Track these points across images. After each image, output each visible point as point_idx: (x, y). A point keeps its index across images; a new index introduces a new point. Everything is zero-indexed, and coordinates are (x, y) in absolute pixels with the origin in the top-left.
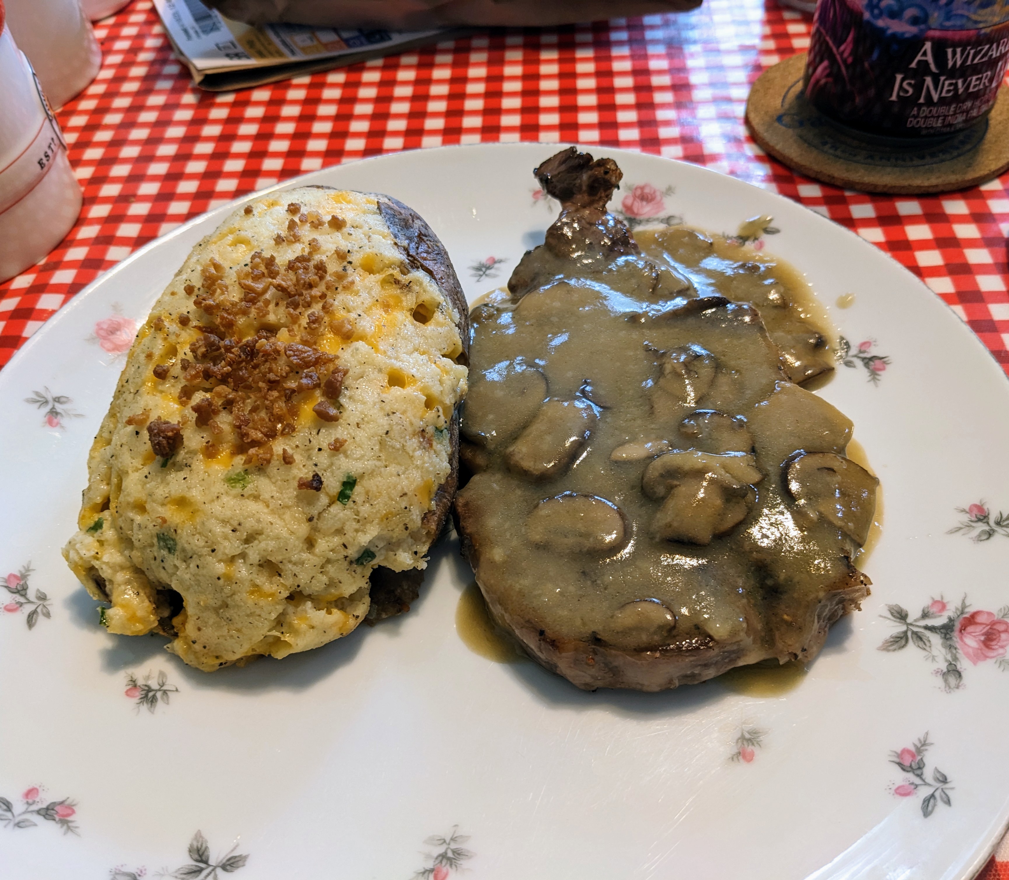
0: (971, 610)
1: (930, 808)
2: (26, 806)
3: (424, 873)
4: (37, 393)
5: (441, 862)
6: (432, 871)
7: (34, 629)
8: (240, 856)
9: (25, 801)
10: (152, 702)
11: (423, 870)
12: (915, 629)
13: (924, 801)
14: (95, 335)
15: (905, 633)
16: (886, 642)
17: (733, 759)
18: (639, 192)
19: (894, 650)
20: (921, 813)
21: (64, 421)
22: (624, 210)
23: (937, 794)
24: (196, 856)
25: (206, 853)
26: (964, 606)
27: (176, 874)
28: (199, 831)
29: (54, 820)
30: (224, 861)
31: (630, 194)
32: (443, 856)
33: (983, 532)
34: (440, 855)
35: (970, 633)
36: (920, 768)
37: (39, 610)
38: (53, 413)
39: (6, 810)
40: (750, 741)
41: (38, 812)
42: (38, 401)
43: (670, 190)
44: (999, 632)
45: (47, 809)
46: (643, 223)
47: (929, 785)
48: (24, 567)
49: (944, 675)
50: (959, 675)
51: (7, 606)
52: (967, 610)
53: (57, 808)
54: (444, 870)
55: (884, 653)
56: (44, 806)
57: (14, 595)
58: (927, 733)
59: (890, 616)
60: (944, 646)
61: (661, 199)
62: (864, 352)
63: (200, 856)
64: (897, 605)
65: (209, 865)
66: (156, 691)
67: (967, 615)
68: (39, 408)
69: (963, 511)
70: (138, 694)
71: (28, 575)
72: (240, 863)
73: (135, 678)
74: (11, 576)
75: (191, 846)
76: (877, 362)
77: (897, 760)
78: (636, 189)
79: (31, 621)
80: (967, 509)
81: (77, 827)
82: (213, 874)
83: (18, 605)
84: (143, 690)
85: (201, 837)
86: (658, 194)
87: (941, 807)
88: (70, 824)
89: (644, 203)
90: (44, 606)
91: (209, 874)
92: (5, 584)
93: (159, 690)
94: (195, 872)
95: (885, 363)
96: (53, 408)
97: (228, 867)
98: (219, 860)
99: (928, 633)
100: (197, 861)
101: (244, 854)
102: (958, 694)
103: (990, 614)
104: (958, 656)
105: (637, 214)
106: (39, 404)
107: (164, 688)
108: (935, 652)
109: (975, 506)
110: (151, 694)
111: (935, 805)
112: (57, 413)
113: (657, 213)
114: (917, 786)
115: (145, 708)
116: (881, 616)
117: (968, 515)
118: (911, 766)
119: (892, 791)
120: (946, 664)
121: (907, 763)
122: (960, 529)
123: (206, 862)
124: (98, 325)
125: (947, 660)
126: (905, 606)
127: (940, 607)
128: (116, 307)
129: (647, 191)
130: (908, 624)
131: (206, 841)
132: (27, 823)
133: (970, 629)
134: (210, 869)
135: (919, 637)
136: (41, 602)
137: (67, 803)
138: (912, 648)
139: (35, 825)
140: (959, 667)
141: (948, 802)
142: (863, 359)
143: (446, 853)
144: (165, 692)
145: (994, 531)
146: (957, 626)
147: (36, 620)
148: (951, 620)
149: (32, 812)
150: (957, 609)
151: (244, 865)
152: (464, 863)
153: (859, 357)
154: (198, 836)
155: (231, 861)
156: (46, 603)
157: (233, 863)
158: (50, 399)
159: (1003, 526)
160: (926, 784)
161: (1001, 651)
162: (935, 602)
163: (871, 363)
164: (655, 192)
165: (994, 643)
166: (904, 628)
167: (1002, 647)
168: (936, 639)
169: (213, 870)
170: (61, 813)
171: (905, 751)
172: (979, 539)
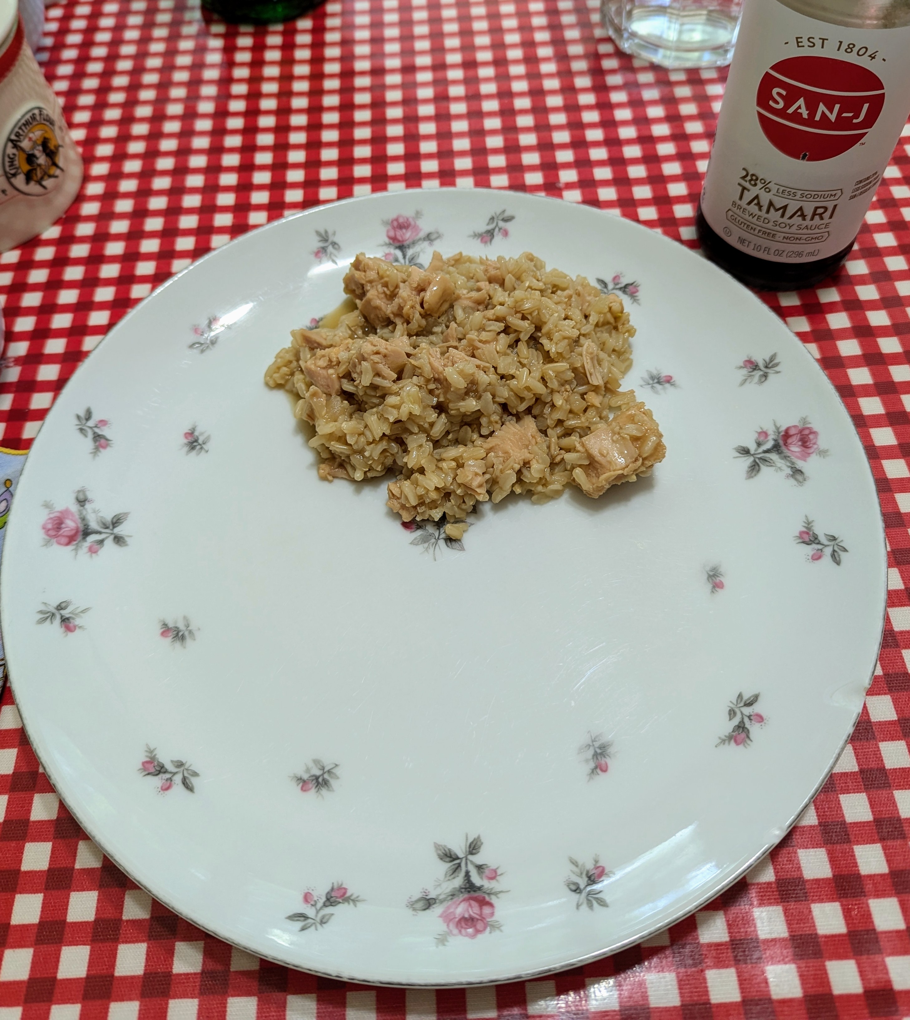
0: (783, 428)
1: (838, 559)
2: (313, 908)
3: (593, 772)
4: (41, 612)
5: (597, 759)
6: (596, 768)
7: (195, 790)
8: (475, 839)
9: (309, 905)
10: (326, 784)
11: (591, 771)
12: (759, 456)
13: (832, 556)
14: (47, 537)
15: (755, 461)
16: (748, 472)
17: (713, 592)
18: (395, 224)
19: (755, 475)
20: (835, 565)
21: (78, 621)
22: (391, 242)
23: (836, 549)
24: (448, 859)
25: (452, 853)
26: (778, 429)
27: (447, 878)
28: (435, 843)
29: (340, 903)
30: (468, 850)
31: (389, 227)
32: (596, 755)
33: (761, 376)
34: (594, 755)
35: (791, 444)
36: (816, 539)
37: (186, 775)
38: (65, 621)
39: (305, 920)
40: (714, 575)
41: (325, 905)
42: (47, 618)
43: (418, 214)
44: (807, 435)
45: (328, 899)
46: (411, 246)
47: (828, 545)
48: (146, 751)
49: (792, 476)
50: (800, 472)
51: (162, 787)
52: (780, 430)
53: (333, 894)
54: (603, 762)
55: (751, 480)
56: (324, 899)
57: (160, 776)
58: (806, 516)
59: (739, 455)
60: (782, 459)
61: (415, 223)
62: (617, 284)
63: (451, 857)
64: (739, 446)
65: (461, 859)
66: (323, 775)
67: (782, 433)
68: (52, 623)
69: (741, 367)
70: (312, 785)
71: (155, 755)
72: (479, 843)
73: (299, 776)
74: (144, 763)
75: (439, 855)
76: (630, 287)
77: (801, 541)
78: (392, 222)
79: (187, 786)
80: (742, 364)
81: (358, 897)
82: (469, 862)
83: (169, 782)
84: (313, 780)
85: (439, 846)
86: (411, 220)
87: (843, 555)
88: (352, 898)
89: (404, 231)
90: (187, 769)
91: (466, 864)
92: (146, 773)
93: (324, 773)
94: (457, 869)
95: (636, 286)
96: (62, 617)
97: (474, 851)
98: (464, 851)
99: (767, 455)
100: (451, 861)
101: (476, 836)
102: (807, 484)
103: (795, 426)
104: (793, 460)
105: (403, 241)
106: (49, 619)
107: (326, 769)
108: (779, 465)
109: (746, 361)
110: (320, 780)
111: (839, 556)
112: (68, 619)
113: (417, 234)
114: (821, 550)
115: (324, 791)
116: (734, 458)
117: (745, 369)
118: (811, 540)
119: (811, 560)
120: (789, 469)
121: (807, 540)
122: (746, 380)
123: (458, 858)
124: (44, 528)
125: (789, 467)
126: (744, 445)
127: (764, 435)
128: (47, 505)
129: (401, 220)
130: (753, 455)
131: (445, 846)
132: (327, 917)
133: (790, 441)
134: (464, 860)
135: (764, 460)
136: (182, 768)
137: (336, 886)
138: (765, 469)
139: (332, 914)
140: (797, 467)
141: (845, 550)
142: (620, 289)
143: (596, 752)
144: (329, 771)
145: (766, 373)
146: (781, 442)
147: (191, 783)
148: (775, 440)
149: (321, 908)
150: (774, 432)
151: (482, 843)
152: (611, 750)
153: (617, 289)
154: (437, 847)
155: (472, 846)
156: (186, 766)
157: (474, 847)
158: (54, 611)
159: (770, 368)
160: (826, 546)
161: (815, 446)
162: (760, 433)
163: (627, 290)
164: (408, 219)
165: (808, 444)
166: (752, 459)
167: (815, 444)
168: (774, 456)
169: (466, 859)
170: (339, 895)
171: (802, 533)
172: (761, 382)
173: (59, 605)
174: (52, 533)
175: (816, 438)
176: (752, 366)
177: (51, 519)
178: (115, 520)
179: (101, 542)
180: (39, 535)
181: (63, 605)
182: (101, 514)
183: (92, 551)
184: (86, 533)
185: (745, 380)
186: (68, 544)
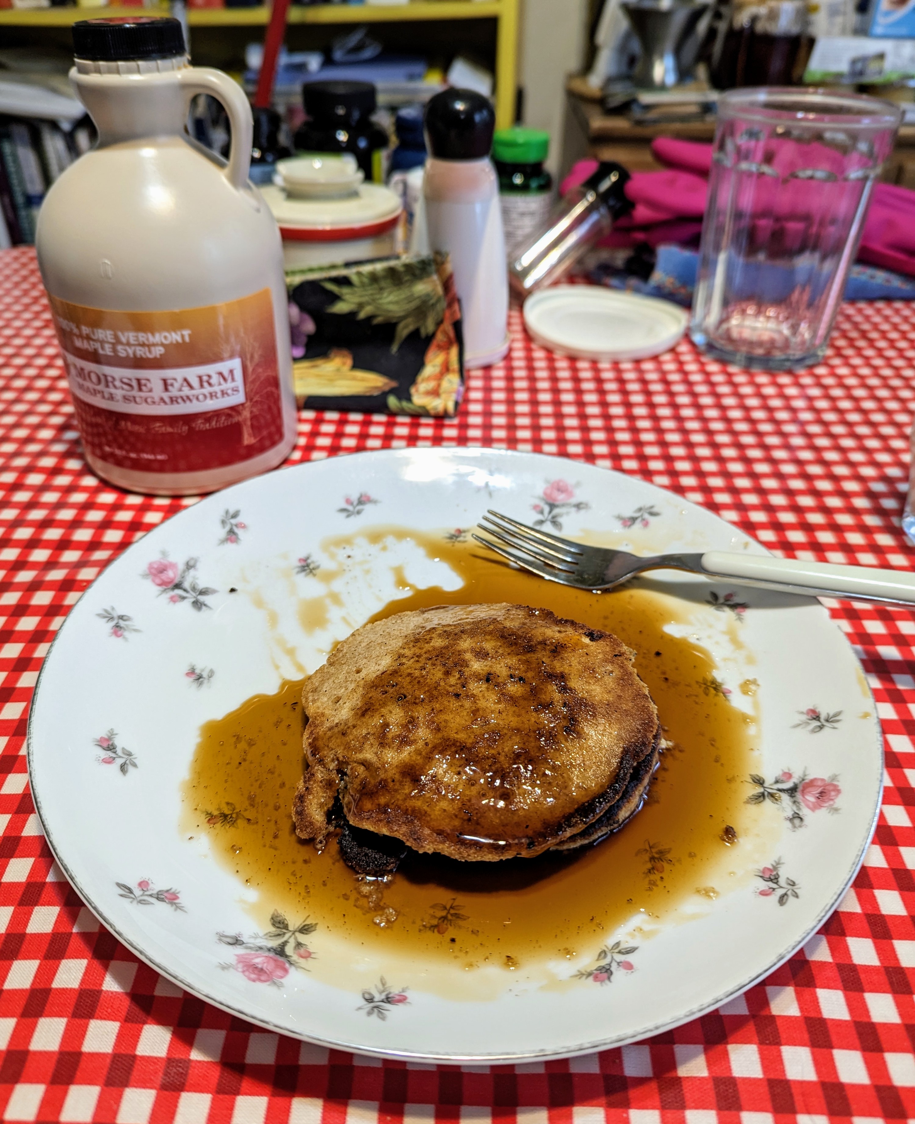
173: (123, 616)
174: (153, 571)
175: (837, 795)
176: (815, 715)
177: (161, 562)
178: (203, 590)
179: (183, 598)
180: (143, 567)
181: (125, 618)
182: (197, 581)
183: (173, 600)
184: (178, 586)
185: (799, 725)
186: (160, 585)
